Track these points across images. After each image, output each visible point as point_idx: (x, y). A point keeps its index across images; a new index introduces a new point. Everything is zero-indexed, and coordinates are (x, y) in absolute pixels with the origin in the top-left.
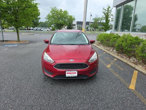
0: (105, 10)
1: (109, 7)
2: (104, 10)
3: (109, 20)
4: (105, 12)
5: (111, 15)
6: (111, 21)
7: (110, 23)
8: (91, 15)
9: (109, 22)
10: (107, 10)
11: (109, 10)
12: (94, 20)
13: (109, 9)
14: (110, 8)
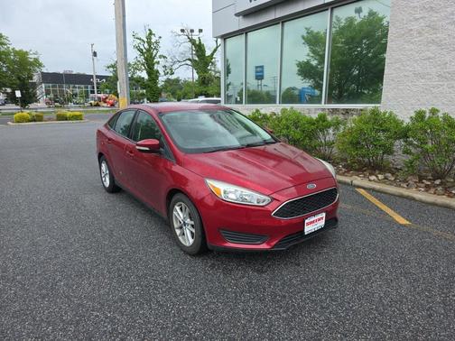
0: (140, 39)
1: (151, 33)
2: (139, 41)
3: (158, 72)
4: (142, 47)
5: (160, 57)
6: (162, 73)
7: (160, 78)
8: (95, 54)
9: (157, 77)
10: (146, 40)
11: (153, 41)
12: (111, 69)
13: (150, 39)
14: (152, 36)
